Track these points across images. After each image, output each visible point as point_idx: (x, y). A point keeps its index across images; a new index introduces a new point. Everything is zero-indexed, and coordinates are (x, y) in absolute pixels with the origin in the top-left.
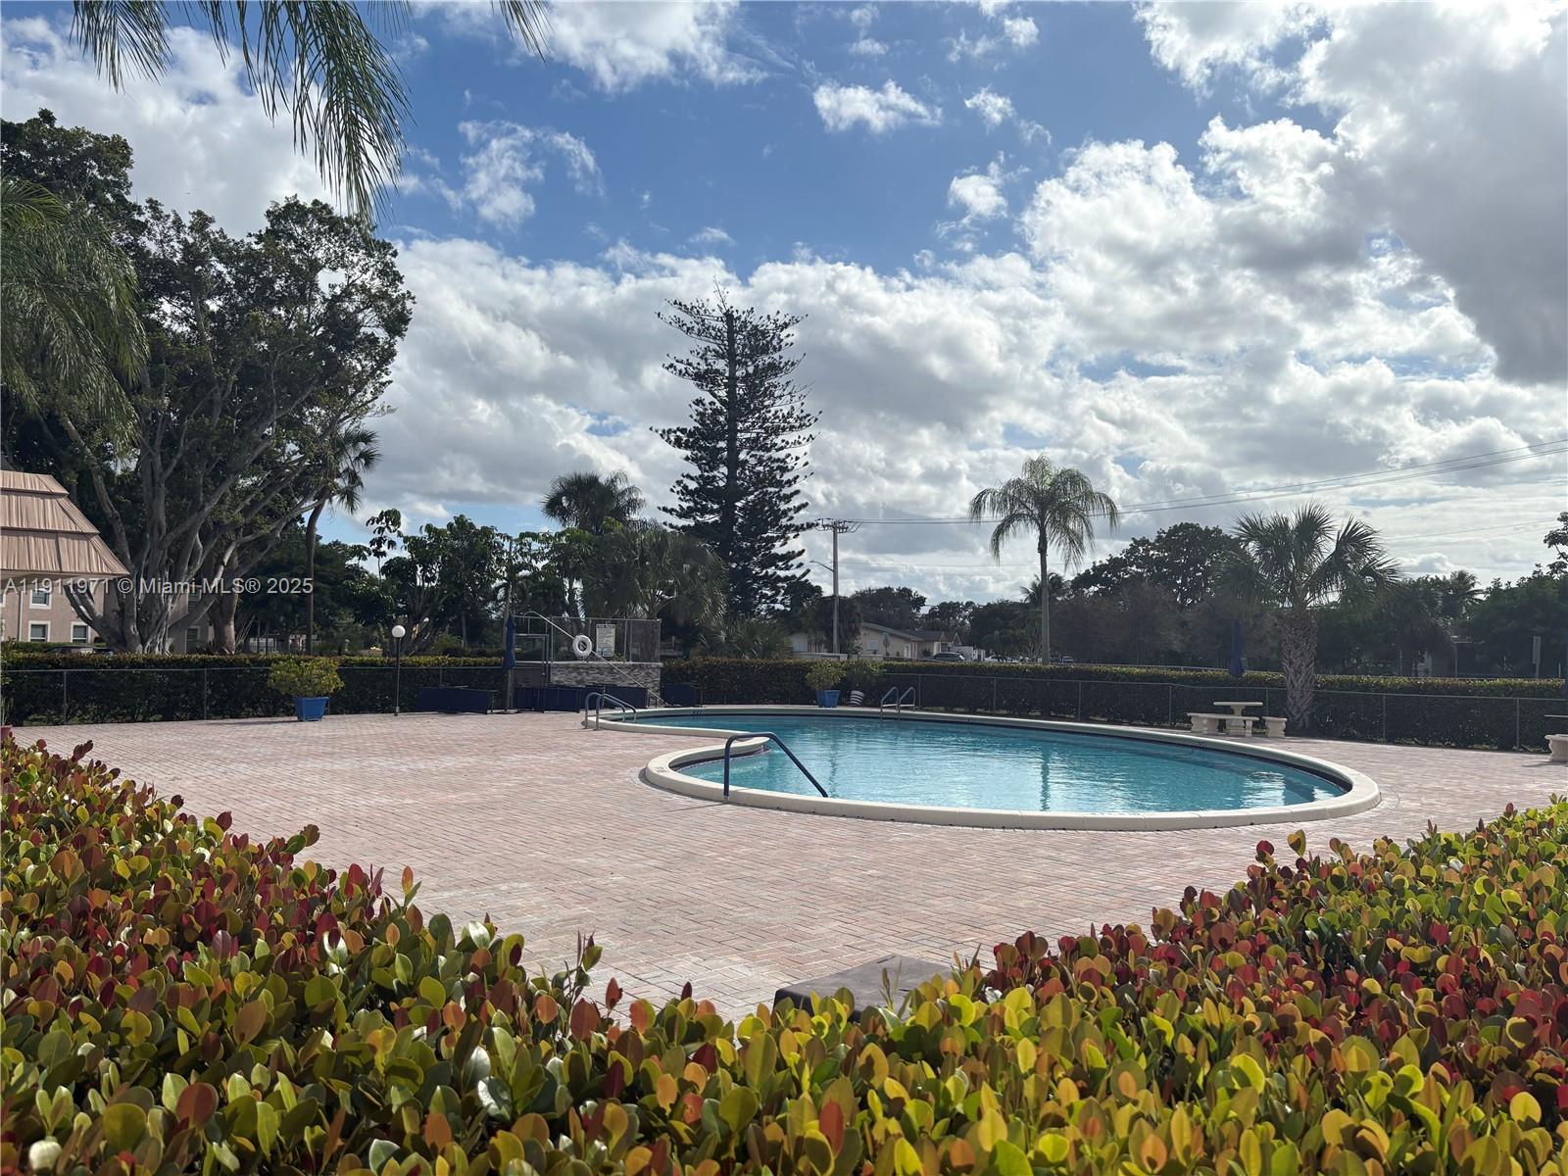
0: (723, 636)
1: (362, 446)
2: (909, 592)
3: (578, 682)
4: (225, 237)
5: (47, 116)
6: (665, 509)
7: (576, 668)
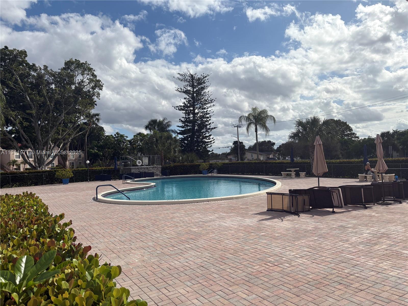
0: (181, 158)
1: (97, 117)
2: (271, 141)
3: (138, 172)
4: (52, 71)
5: (6, 47)
6: (178, 126)
7: (138, 168)
